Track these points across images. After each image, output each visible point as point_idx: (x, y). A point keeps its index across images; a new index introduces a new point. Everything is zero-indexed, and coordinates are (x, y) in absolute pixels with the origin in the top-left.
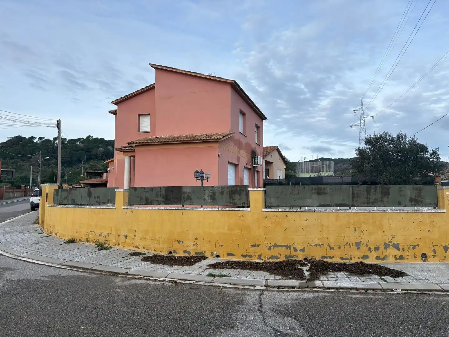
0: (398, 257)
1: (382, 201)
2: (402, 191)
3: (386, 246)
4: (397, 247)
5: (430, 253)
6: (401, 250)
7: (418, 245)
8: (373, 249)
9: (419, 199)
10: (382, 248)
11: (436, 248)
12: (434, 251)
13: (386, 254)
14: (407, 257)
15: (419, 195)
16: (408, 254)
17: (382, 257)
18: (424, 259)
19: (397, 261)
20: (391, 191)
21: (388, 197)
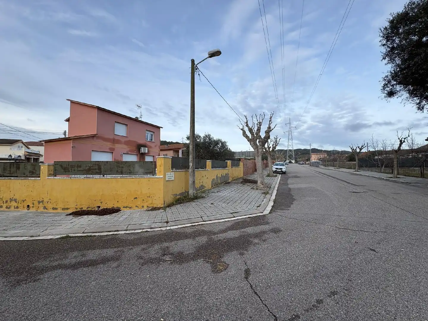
0: (16, 207)
1: (16, 172)
2: (26, 166)
3: (11, 200)
4: (15, 201)
5: (31, 205)
6: (17, 202)
7: (25, 200)
8: (5, 202)
9: (34, 171)
10: (9, 201)
11: (34, 202)
12: (33, 204)
13: (11, 205)
14: (20, 207)
15: (34, 169)
16: (20, 205)
17: (8, 207)
18: (28, 208)
19: (15, 209)
20: (21, 167)
21: (19, 170)
